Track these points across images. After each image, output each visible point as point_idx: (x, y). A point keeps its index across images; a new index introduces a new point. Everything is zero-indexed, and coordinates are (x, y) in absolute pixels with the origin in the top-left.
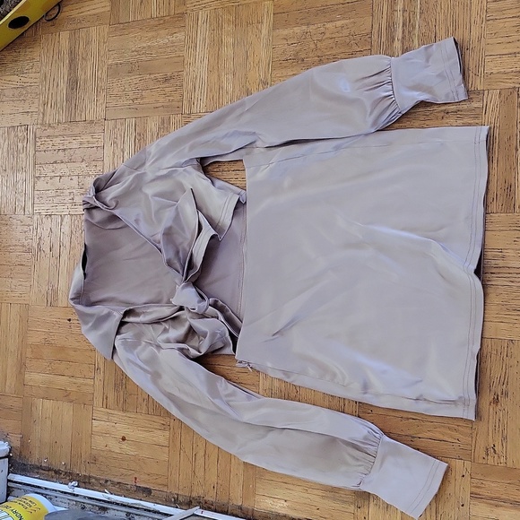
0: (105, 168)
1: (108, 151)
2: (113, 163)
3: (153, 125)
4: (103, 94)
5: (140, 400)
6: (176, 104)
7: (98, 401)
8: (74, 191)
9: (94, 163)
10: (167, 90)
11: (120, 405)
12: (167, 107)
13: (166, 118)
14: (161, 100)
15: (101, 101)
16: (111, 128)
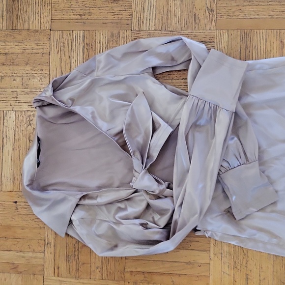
0: (52, 72)
1: (55, 57)
2: (61, 68)
3: (101, 37)
4: (48, 8)
5: (93, 268)
6: (126, 22)
7: (48, 272)
8: (18, 90)
9: (39, 67)
10: (116, 9)
11: (73, 273)
12: (117, 23)
13: (115, 32)
14: (110, 17)
15: (46, 14)
16: (57, 37)
